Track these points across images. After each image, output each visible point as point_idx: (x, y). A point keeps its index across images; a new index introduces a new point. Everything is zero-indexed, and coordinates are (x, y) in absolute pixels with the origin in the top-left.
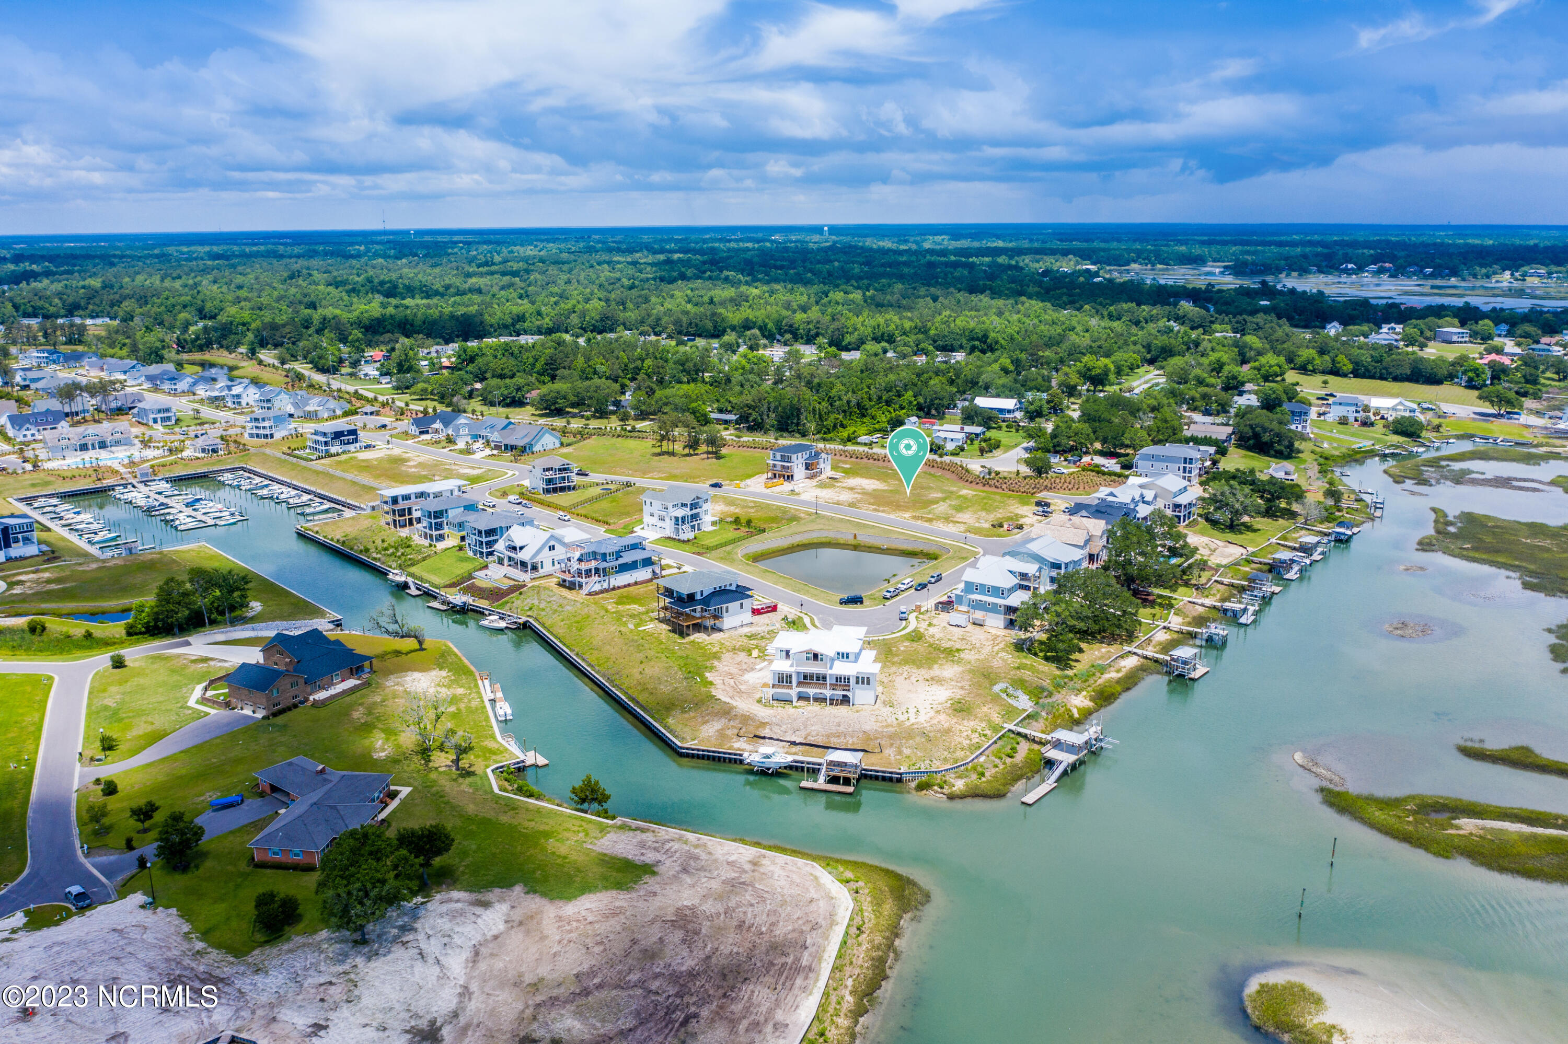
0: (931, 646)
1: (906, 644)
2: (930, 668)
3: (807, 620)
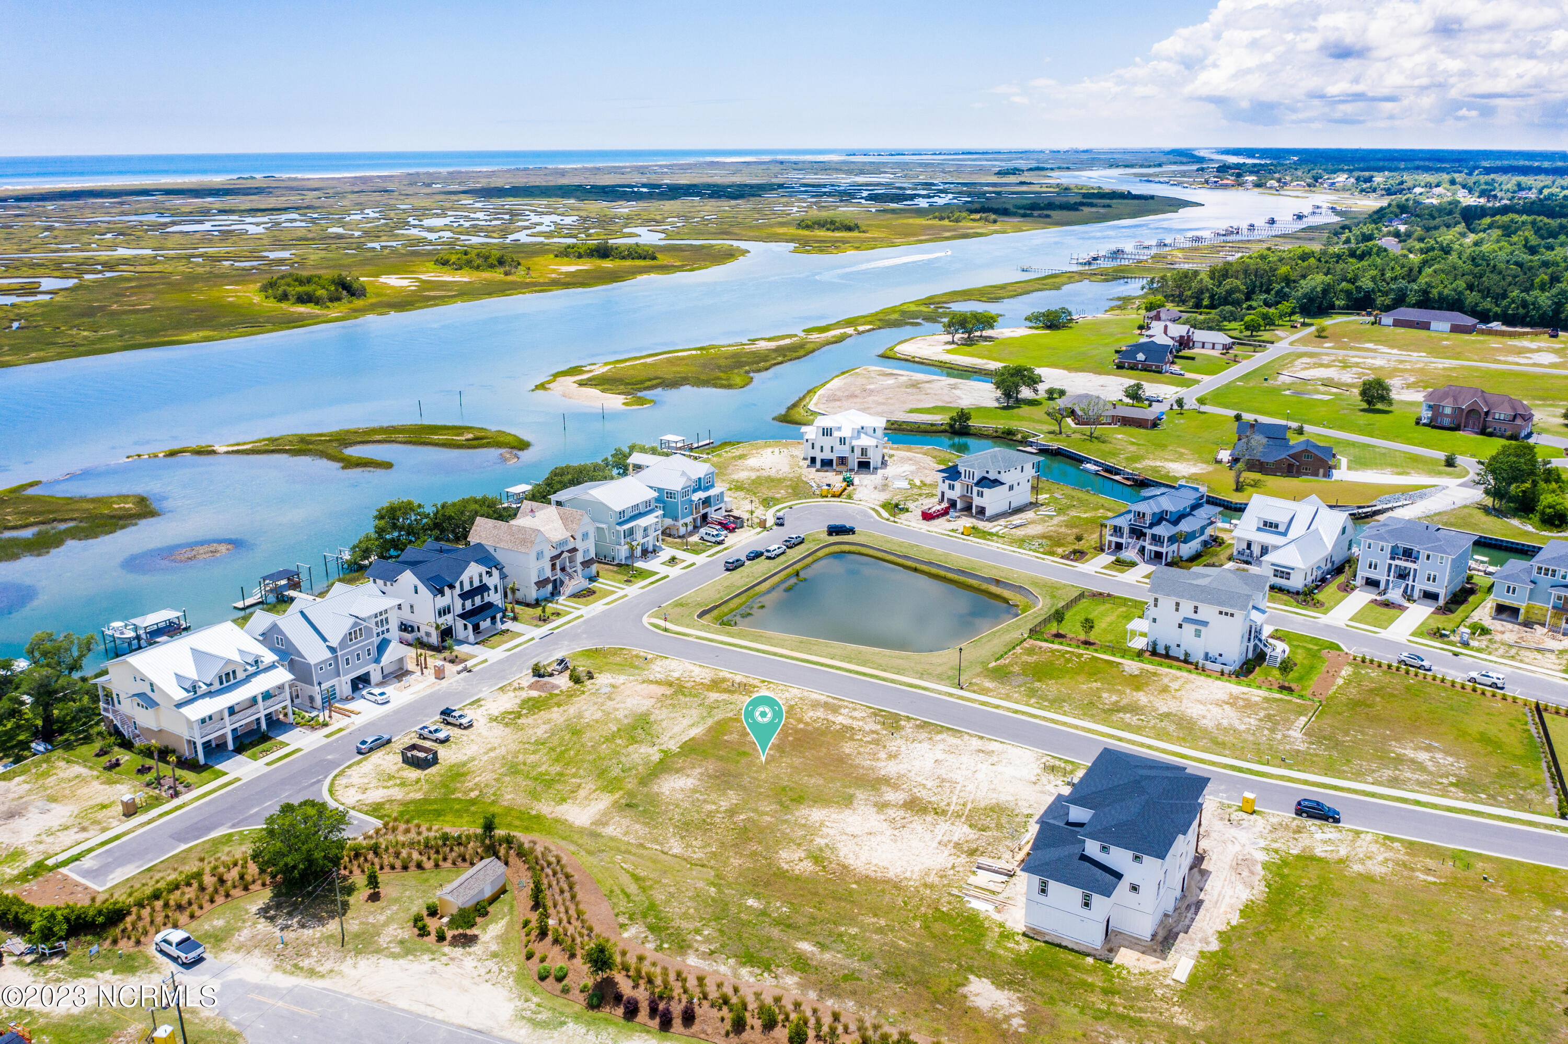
0: (755, 494)
1: (778, 496)
2: (759, 477)
3: (885, 514)
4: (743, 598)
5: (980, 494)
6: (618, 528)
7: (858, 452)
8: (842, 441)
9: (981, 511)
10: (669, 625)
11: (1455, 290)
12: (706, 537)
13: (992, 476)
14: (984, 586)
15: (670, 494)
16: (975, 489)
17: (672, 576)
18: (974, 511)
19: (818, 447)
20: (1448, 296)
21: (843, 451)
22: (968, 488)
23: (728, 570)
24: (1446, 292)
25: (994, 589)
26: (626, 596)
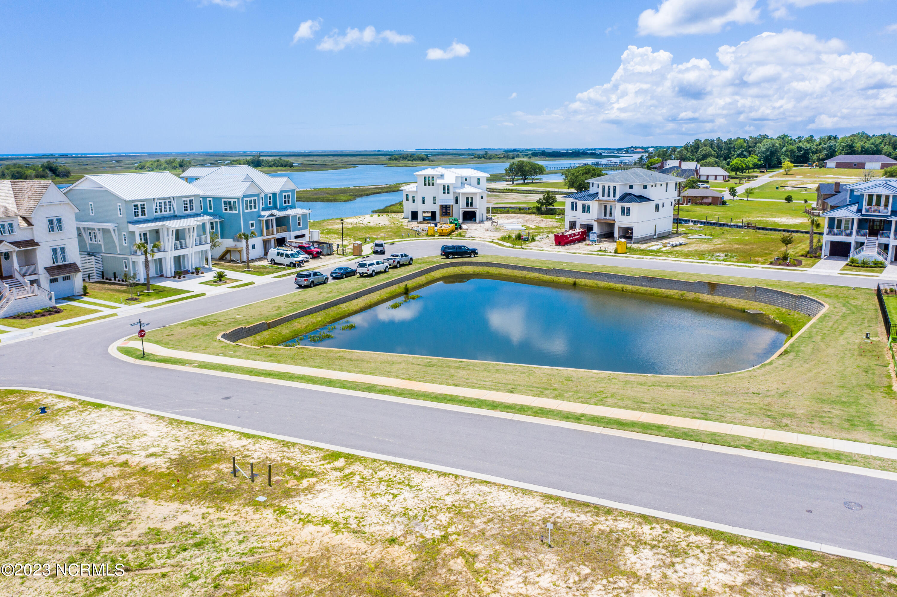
0: (350, 236)
1: (377, 237)
2: (355, 227)
4: (319, 317)
5: (625, 212)
6: (132, 228)
7: (462, 201)
8: (446, 189)
9: (627, 233)
10: (150, 348)
11: (873, 144)
12: (278, 259)
13: (637, 191)
14: (691, 295)
15: (230, 204)
16: (618, 206)
17: (208, 294)
18: (616, 234)
19: (419, 200)
20: (868, 148)
21: (449, 199)
22: (607, 210)
23: (300, 287)
24: (867, 145)
25: (707, 298)
26: (115, 315)
